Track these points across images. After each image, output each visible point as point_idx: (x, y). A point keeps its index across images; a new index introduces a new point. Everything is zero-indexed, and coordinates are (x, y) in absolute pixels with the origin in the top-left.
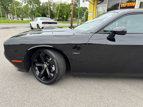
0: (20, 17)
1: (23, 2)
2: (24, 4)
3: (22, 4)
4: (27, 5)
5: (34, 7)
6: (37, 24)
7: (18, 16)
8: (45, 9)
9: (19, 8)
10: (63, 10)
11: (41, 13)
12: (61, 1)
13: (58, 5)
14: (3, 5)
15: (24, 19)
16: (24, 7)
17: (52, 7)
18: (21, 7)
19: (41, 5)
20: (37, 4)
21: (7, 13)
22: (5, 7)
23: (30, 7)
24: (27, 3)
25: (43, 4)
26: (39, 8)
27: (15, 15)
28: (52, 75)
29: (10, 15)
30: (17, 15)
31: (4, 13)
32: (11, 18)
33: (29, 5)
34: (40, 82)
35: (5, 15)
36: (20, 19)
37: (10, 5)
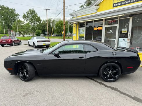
0: (22, 34)
1: (26, 21)
2: (26, 22)
3: (24, 22)
4: (29, 23)
5: (35, 24)
6: (34, 43)
7: (20, 33)
8: (45, 26)
9: (22, 26)
10: (62, 27)
11: (41, 30)
12: (60, 19)
13: (57, 22)
14: (7, 24)
15: (25, 36)
16: (25, 25)
17: (51, 24)
18: (23, 25)
19: (41, 22)
20: (38, 21)
21: (10, 31)
22: (9, 25)
23: (31, 24)
24: (28, 21)
25: (44, 21)
26: (40, 25)
27: (17, 32)
28: (27, 76)
29: (12, 32)
30: (19, 31)
31: (7, 31)
32: (13, 34)
33: (30, 23)
34: (22, 80)
35: (8, 32)
36: (21, 35)
37: (13, 23)
